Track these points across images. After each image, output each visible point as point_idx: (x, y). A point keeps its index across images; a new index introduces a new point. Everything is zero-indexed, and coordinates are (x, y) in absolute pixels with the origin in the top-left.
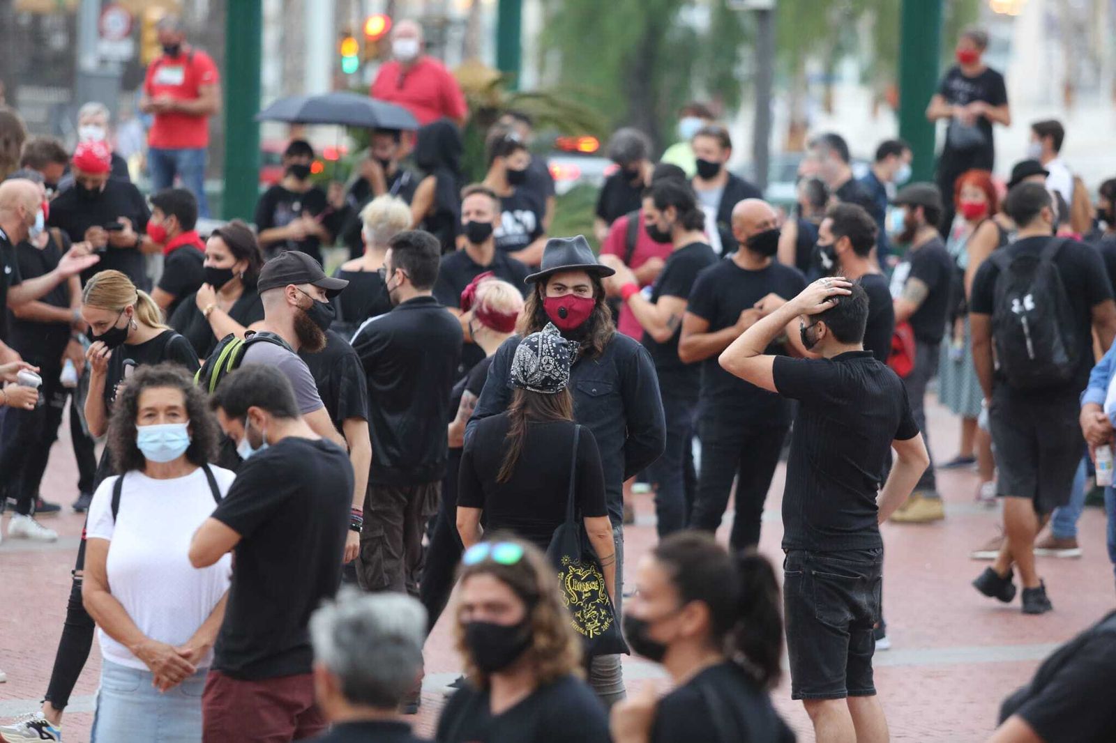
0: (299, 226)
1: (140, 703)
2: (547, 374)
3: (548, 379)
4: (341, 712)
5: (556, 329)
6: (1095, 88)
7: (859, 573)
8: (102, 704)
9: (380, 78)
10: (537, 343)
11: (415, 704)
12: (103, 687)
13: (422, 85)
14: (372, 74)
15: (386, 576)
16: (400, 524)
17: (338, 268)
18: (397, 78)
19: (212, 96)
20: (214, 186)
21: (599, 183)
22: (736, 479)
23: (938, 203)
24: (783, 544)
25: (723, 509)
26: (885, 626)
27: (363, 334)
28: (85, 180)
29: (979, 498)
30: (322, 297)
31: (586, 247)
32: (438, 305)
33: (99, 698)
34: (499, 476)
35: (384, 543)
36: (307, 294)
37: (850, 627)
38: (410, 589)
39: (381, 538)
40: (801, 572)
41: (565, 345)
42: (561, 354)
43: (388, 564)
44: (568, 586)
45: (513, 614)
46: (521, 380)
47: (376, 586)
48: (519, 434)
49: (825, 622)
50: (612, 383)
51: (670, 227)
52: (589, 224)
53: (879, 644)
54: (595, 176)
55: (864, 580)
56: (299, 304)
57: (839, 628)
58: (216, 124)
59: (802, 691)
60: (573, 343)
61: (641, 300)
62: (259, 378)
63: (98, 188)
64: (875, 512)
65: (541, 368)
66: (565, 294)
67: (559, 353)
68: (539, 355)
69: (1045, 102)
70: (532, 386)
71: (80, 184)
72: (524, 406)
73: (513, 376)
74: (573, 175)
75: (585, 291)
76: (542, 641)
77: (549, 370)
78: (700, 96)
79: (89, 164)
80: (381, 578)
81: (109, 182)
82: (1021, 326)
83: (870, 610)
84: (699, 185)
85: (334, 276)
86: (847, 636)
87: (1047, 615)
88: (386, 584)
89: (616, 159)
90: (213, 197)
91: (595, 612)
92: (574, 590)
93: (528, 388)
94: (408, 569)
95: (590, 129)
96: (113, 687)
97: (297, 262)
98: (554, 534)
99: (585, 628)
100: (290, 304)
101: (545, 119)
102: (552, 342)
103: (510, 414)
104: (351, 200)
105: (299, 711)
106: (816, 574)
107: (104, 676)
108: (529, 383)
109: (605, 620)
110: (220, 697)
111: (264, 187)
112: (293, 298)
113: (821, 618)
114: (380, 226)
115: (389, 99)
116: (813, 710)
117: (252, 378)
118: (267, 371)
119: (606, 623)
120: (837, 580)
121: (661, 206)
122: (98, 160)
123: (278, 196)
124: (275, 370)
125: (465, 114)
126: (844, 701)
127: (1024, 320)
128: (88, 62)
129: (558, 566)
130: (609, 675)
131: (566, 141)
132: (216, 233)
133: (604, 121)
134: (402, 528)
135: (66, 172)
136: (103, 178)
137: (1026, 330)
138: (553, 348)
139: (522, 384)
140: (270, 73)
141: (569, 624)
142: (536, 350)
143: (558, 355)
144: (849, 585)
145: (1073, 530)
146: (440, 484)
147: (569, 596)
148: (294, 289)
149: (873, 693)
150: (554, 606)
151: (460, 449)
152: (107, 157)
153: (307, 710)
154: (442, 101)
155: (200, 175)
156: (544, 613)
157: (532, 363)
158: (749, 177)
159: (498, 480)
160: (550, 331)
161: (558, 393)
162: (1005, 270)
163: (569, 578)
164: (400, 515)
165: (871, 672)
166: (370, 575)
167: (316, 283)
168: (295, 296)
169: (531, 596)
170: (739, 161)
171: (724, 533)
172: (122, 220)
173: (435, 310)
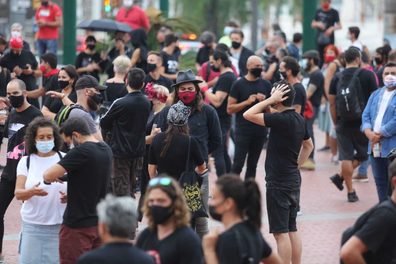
0: (91, 66)
1: (36, 236)
2: (181, 119)
3: (181, 120)
4: (108, 239)
5: (182, 103)
6: (372, 16)
7: (293, 188)
8: (23, 237)
9: (119, 14)
10: (177, 108)
11: (134, 236)
12: (23, 231)
13: (134, 16)
14: (116, 12)
15: (123, 191)
16: (128, 172)
17: (105, 82)
18: (125, 13)
19: (60, 20)
20: (60, 53)
21: (197, 50)
22: (247, 155)
23: (318, 57)
24: (266, 178)
25: (242, 166)
26: (300, 207)
27: (115, 105)
28: (13, 50)
29: (332, 161)
30: (98, 92)
31: (192, 73)
32: (141, 94)
33: (21, 235)
34: (161, 154)
35: (123, 179)
36: (92, 91)
37: (289, 208)
38: (132, 195)
39: (122, 177)
40: (273, 188)
41: (186, 108)
42: (186, 112)
43: (124, 187)
44: (186, 194)
45: (167, 203)
46: (172, 121)
47: (120, 194)
48: (169, 140)
49: (282, 206)
50: (205, 122)
51: (219, 66)
52: (194, 65)
53: (298, 213)
54: (196, 48)
55: (294, 190)
56: (89, 95)
57: (286, 208)
58: (60, 31)
59: (273, 230)
60: (188, 107)
61: (209, 92)
62: (76, 121)
63: (18, 53)
64: (297, 166)
65: (179, 117)
66: (185, 91)
67: (185, 111)
68: (178, 112)
69: (355, 20)
70: (175, 123)
71: (12, 52)
72: (172, 130)
73: (168, 120)
74: (188, 48)
75: (192, 89)
76: (177, 213)
77: (181, 117)
78: (232, 19)
79: (15, 44)
80: (122, 191)
81: (22, 51)
82: (344, 99)
83: (296, 201)
84: (232, 51)
85: (104, 85)
86: (289, 210)
87: (357, 202)
88: (123, 194)
89: (203, 42)
90: (60, 56)
91: (196, 202)
92: (188, 195)
93: (174, 124)
94: (131, 188)
95: (193, 31)
96: (27, 231)
97: (89, 79)
98: (181, 175)
99: (191, 208)
100: (86, 95)
101: (177, 28)
102: (182, 107)
103: (166, 132)
104: (109, 58)
105: (94, 239)
106: (278, 189)
107: (23, 227)
108: (174, 122)
109: (200, 205)
110: (65, 234)
111: (78, 53)
112: (87, 93)
113: (280, 204)
114: (120, 66)
115: (121, 21)
116: (276, 237)
117: (73, 122)
118: (79, 119)
119: (200, 206)
120: (286, 191)
121: (216, 58)
122: (18, 43)
123: (83, 56)
124: (81, 118)
125: (149, 26)
126: (288, 233)
127: (345, 97)
128: (14, 8)
129: (182, 186)
130: (203, 225)
131: (185, 35)
132: (63, 69)
133: (199, 29)
134: (129, 174)
135: (6, 48)
136: (20, 50)
137: (346, 101)
138: (183, 110)
139: (172, 123)
140: (79, 12)
141: (186, 207)
142: (177, 110)
143: (184, 112)
144: (290, 192)
145: (366, 172)
146: (143, 158)
147: (186, 197)
148: (87, 90)
149: (296, 230)
150: (182, 200)
151: (149, 145)
152: (21, 42)
153: (97, 238)
154: (141, 21)
155: (55, 48)
156: (178, 203)
157: (175, 115)
158: (250, 48)
159: (161, 156)
160: (180, 103)
161: (185, 126)
162: (341, 79)
163: (186, 190)
164: (129, 169)
165: (296, 223)
166: (117, 191)
167: (95, 87)
168: (88, 92)
169: (174, 197)
170: (246, 42)
171: (243, 175)
172: (28, 65)
173: (140, 96)
